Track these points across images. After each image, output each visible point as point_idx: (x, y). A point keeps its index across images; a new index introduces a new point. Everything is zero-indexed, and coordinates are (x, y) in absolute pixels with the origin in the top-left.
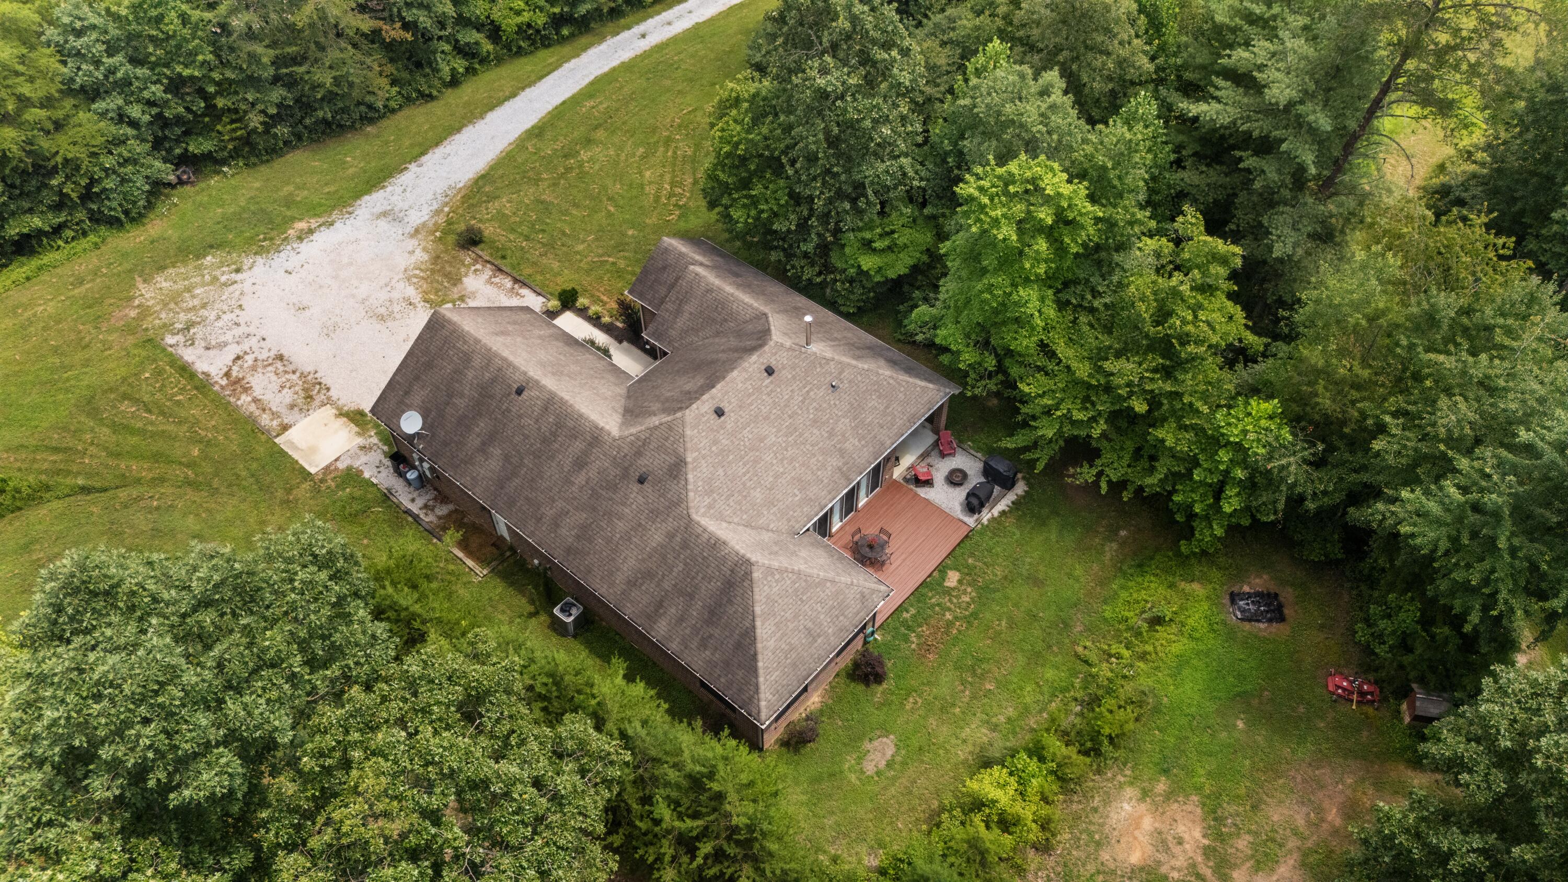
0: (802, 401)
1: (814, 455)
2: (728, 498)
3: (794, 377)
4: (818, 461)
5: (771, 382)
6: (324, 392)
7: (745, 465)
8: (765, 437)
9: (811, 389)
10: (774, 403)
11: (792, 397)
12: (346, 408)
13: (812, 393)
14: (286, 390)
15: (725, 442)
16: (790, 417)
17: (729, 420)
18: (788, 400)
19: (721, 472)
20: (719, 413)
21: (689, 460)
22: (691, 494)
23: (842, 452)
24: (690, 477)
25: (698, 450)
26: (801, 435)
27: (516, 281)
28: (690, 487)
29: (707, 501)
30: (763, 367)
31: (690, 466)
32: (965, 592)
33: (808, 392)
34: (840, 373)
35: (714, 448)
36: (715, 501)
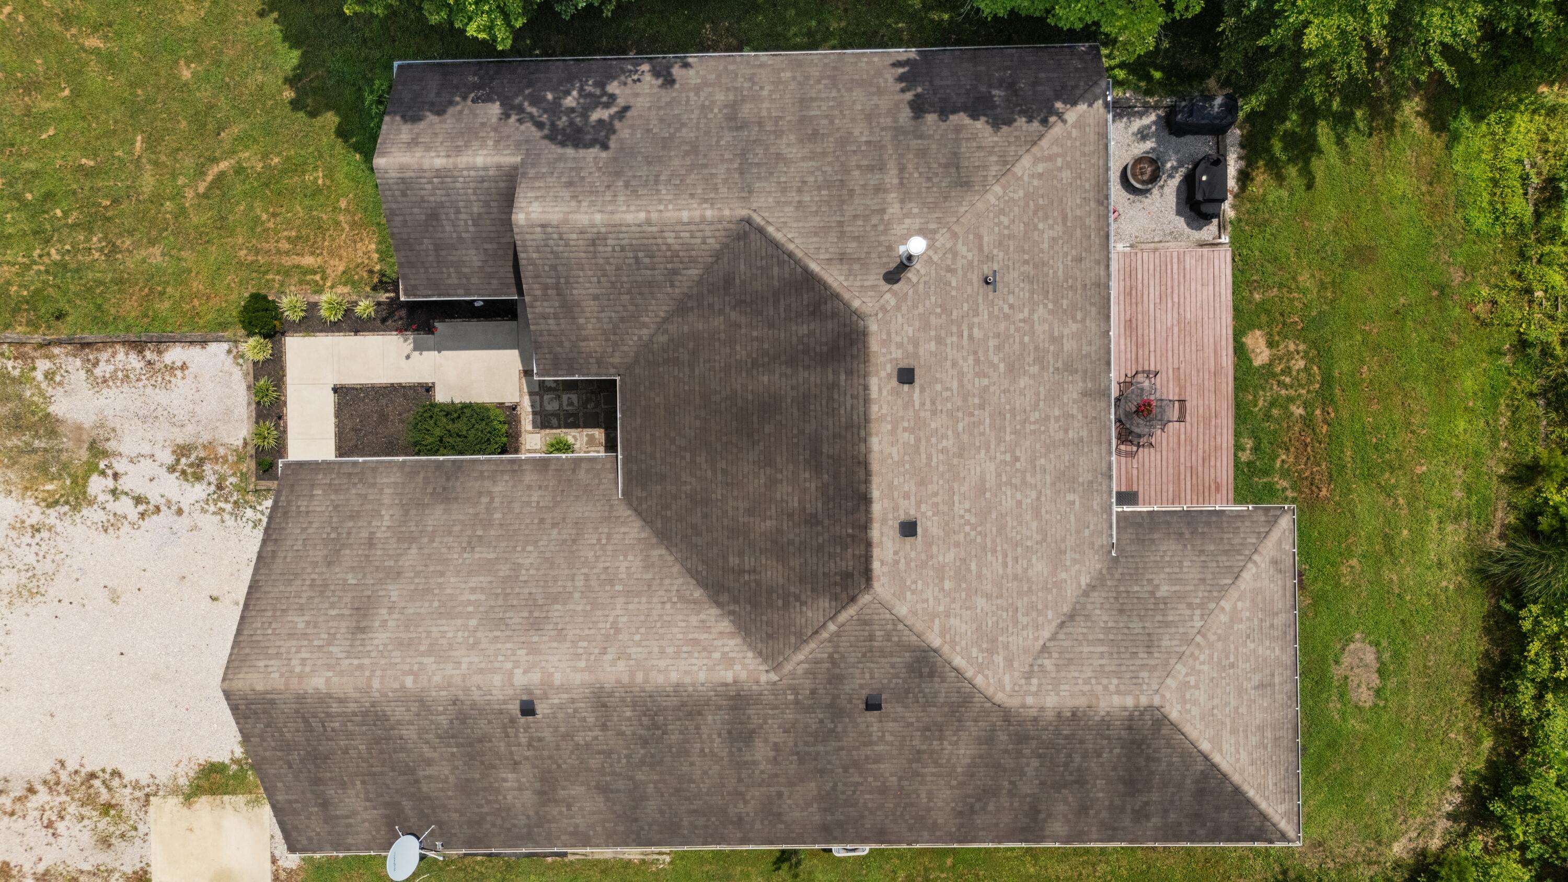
0: (977, 361)
1: (1047, 418)
2: (1016, 623)
3: (940, 341)
4: (1057, 419)
5: (923, 389)
6: (116, 782)
7: (994, 551)
8: (983, 480)
9: (971, 328)
10: (951, 414)
11: (961, 375)
12: (183, 781)
13: (976, 332)
14: (61, 826)
15: (950, 557)
16: (982, 407)
17: (929, 525)
18: (961, 385)
19: (981, 602)
20: (909, 529)
21: (936, 642)
22: (979, 680)
23: (1069, 368)
24: (958, 661)
25: (934, 615)
26: (1013, 410)
27: (138, 346)
28: (969, 674)
29: (999, 659)
30: (894, 382)
31: (946, 649)
32: (1289, 355)
33: (971, 337)
34: (981, 248)
35: (948, 585)
36: (1006, 646)
